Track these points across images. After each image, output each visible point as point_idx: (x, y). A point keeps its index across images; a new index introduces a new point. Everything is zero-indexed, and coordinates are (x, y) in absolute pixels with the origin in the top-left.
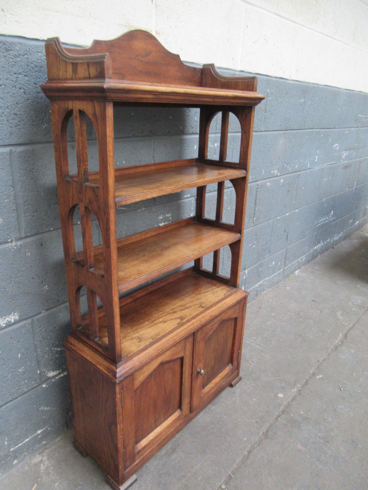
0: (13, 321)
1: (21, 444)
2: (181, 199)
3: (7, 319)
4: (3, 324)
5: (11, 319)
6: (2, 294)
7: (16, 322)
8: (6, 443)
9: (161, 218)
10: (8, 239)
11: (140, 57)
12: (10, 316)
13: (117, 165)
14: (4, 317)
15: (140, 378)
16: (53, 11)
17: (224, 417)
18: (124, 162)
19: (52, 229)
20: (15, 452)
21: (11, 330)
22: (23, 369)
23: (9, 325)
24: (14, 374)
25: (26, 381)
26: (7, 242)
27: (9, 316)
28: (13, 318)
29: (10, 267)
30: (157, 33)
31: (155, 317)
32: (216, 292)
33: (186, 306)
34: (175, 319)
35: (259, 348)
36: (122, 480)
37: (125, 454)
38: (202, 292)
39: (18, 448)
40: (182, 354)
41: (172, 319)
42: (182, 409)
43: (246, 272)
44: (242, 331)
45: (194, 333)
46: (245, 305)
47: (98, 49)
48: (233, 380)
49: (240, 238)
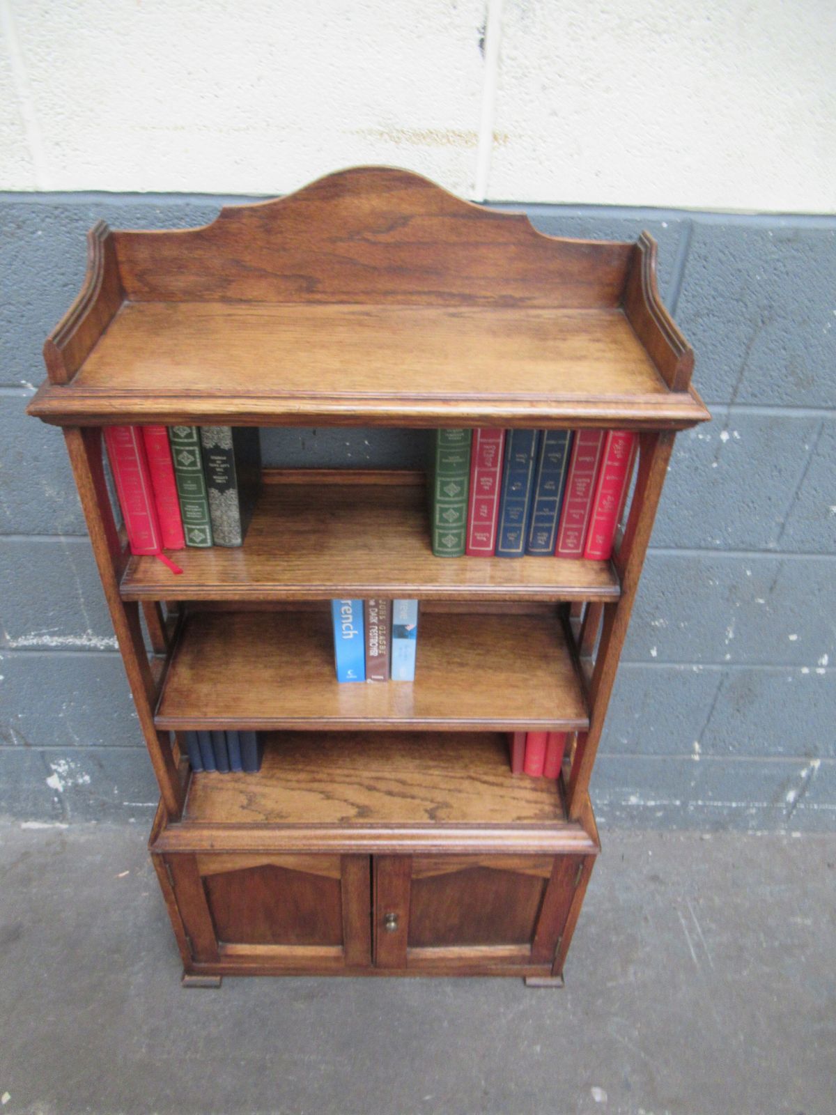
0: (116, 648)
1: (141, 805)
3: (103, 641)
4: (102, 645)
5: (114, 643)
6: (96, 605)
8: (116, 792)
11: (367, 235)
12: (112, 639)
14: (101, 637)
15: (215, 866)
17: (445, 1024)
18: (366, 442)
20: (132, 808)
22: (137, 716)
23: (109, 650)
24: (123, 716)
27: (110, 638)
28: (117, 643)
30: (495, 138)
31: (328, 774)
32: (514, 798)
33: (408, 790)
34: (353, 804)
35: (691, 958)
36: (189, 971)
37: (192, 944)
38: (485, 778)
39: (136, 806)
40: (336, 874)
41: (346, 801)
42: (345, 952)
43: (816, 764)
44: (570, 907)
45: (371, 856)
46: (581, 867)
47: (233, 226)
48: (532, 975)
49: (587, 730)
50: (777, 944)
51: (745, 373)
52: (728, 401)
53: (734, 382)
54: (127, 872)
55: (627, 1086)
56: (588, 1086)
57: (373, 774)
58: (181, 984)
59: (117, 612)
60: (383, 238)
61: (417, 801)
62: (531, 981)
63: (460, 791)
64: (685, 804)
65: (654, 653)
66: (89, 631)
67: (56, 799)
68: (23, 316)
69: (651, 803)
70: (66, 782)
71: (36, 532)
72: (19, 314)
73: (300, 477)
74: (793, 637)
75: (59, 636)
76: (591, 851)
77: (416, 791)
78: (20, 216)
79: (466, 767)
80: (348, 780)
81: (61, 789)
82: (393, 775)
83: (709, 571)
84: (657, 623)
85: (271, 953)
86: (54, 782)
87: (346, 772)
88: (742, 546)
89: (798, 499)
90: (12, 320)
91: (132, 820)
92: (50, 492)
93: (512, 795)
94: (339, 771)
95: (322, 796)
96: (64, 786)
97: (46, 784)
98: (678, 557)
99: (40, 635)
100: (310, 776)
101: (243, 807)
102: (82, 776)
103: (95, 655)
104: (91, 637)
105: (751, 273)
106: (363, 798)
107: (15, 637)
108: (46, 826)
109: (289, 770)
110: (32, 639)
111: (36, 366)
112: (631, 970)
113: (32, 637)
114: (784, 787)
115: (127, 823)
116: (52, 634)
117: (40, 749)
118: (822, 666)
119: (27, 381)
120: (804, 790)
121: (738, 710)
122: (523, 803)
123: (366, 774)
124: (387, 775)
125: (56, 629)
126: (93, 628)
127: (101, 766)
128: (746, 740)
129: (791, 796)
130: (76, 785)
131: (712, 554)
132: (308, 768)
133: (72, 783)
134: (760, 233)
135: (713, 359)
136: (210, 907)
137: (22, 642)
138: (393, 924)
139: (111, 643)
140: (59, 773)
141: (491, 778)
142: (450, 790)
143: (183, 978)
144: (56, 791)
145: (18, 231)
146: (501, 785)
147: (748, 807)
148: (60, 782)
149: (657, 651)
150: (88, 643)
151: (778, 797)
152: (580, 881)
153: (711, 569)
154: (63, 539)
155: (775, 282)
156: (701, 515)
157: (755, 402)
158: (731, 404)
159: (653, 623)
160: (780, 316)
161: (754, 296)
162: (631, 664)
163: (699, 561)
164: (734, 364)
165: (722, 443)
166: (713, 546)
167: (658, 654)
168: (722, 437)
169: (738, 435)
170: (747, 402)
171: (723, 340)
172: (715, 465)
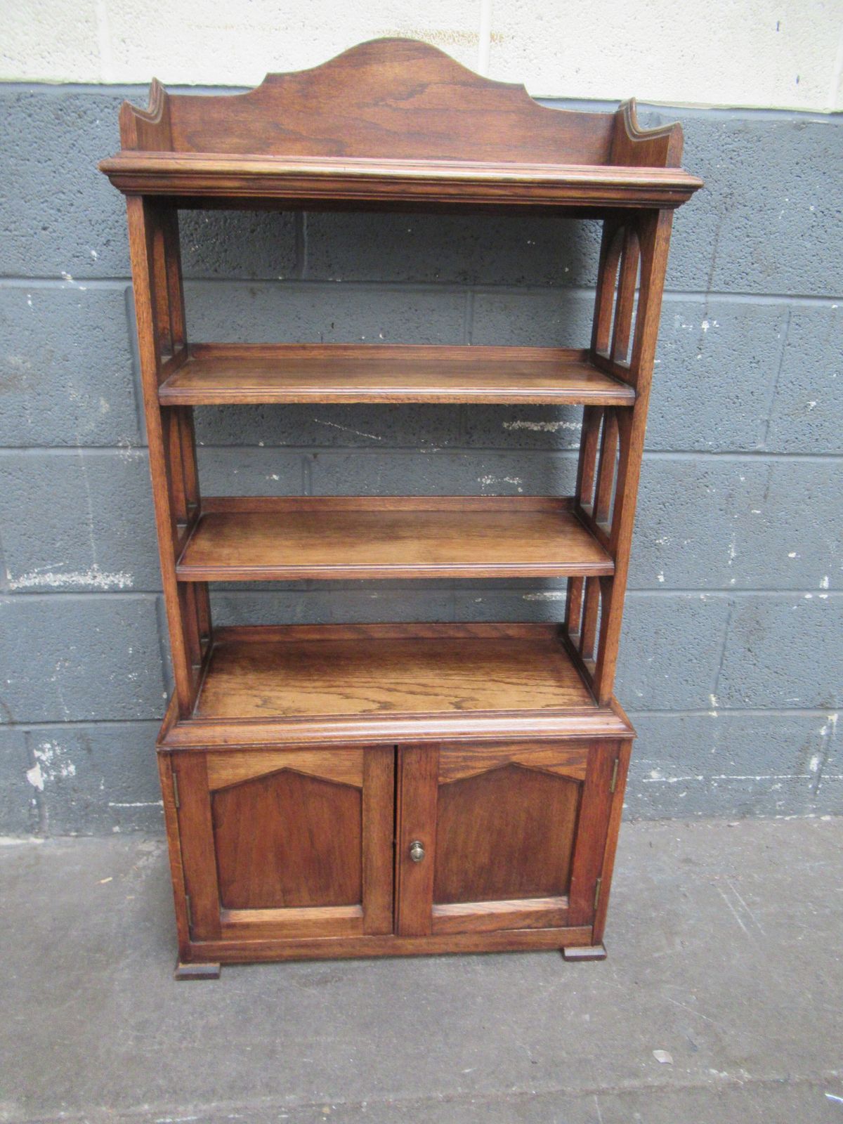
0: (121, 586)
1: (128, 805)
2: (560, 450)
3: (111, 578)
4: (106, 584)
5: (119, 581)
6: (105, 532)
7: (126, 591)
8: (102, 787)
9: (488, 482)
10: (119, 441)
11: (390, 101)
12: (117, 576)
13: (361, 339)
14: (107, 574)
15: (226, 773)
16: (219, 27)
17: (479, 1000)
18: (381, 336)
19: (202, 444)
20: (117, 811)
21: (117, 600)
22: (135, 676)
23: (114, 590)
24: (120, 677)
25: (140, 701)
26: (115, 447)
27: (116, 574)
28: (123, 580)
29: (121, 492)
30: (492, 37)
31: (346, 682)
32: (540, 693)
33: (429, 690)
34: (374, 701)
35: (739, 927)
36: (185, 955)
37: (191, 906)
38: (508, 680)
39: (122, 807)
40: (357, 781)
41: (366, 699)
42: (364, 910)
43: (834, 717)
44: (607, 828)
45: (396, 747)
46: (617, 761)
47: (275, 91)
48: (572, 945)
49: (611, 574)
50: (827, 911)
51: (717, 260)
52: (705, 289)
53: (708, 270)
54: (111, 879)
55: (693, 1048)
56: (648, 1051)
57: (393, 681)
58: (175, 974)
59: (153, 419)
60: (403, 104)
61: (440, 697)
62: (569, 952)
63: (484, 690)
64: (708, 779)
65: (661, 579)
66: (95, 566)
67: (34, 802)
68: (72, 205)
69: (673, 780)
70: (49, 775)
71: (54, 444)
72: (69, 203)
73: (322, 351)
74: (792, 555)
75: (63, 573)
76: (626, 735)
77: (438, 690)
78: (82, 106)
79: (487, 673)
80: (367, 685)
81: (41, 787)
82: (413, 681)
83: (705, 477)
84: (661, 541)
85: (280, 919)
86: (36, 777)
87: (363, 680)
88: (733, 448)
89: (778, 393)
90: (61, 208)
91: (116, 829)
92: (74, 395)
93: (539, 691)
94: (356, 680)
95: (341, 696)
96: (46, 783)
97: (25, 780)
98: (675, 462)
99: (43, 573)
100: (327, 684)
101: (257, 706)
102: (68, 765)
103: (98, 597)
104: (96, 574)
105: (712, 162)
106: (384, 697)
107: (16, 577)
108: (19, 842)
109: (306, 680)
110: (35, 577)
111: (78, 257)
112: (677, 940)
113: (34, 575)
114: (805, 751)
115: (112, 834)
116: (56, 571)
117: (25, 728)
118: (823, 590)
119: (67, 272)
120: (826, 755)
121: (749, 650)
122: (550, 696)
123: (384, 680)
124: (407, 681)
125: (61, 564)
126: (99, 563)
127: (89, 750)
128: (761, 688)
129: (814, 763)
130: (59, 779)
131: (706, 457)
132: (324, 678)
133: (55, 776)
134: (716, 125)
135: (687, 246)
136: (215, 843)
137: (25, 582)
138: (419, 850)
139: (116, 582)
140: (42, 762)
141: (514, 680)
142: (473, 689)
143: (177, 967)
144: (36, 788)
145: (79, 120)
146: (526, 684)
147: (772, 782)
148: (42, 776)
149: (664, 575)
150: (92, 582)
151: (801, 766)
152: (616, 786)
153: (706, 475)
154: (80, 452)
155: (733, 170)
156: (692, 413)
157: (728, 290)
158: (708, 292)
159: (657, 542)
160: (740, 204)
161: (716, 184)
162: (640, 594)
163: (695, 466)
164: (706, 251)
165: (703, 332)
166: (707, 448)
167: (665, 580)
168: (703, 327)
169: (717, 324)
170: (722, 291)
171: (694, 227)
172: (699, 357)
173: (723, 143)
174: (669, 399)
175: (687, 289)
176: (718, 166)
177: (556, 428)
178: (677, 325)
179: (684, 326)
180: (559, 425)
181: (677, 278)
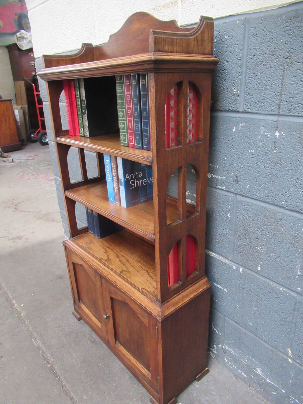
2: (213, 187)
11: (137, 37)
15: (74, 258)
30: (182, 1)
31: (114, 248)
36: (75, 308)
37: (74, 294)
42: (102, 328)
45: (100, 275)
46: (156, 327)
51: (283, 96)
52: (277, 113)
53: (278, 102)
57: (124, 255)
60: (140, 38)
63: (139, 272)
64: (288, 395)
65: (259, 269)
69: (270, 381)
77: (127, 264)
80: (116, 252)
84: (258, 248)
94: (117, 249)
95: (105, 251)
100: (109, 246)
101: (86, 243)
106: (113, 257)
122: (151, 287)
123: (122, 253)
124: (127, 257)
131: (282, 210)
143: (73, 311)
149: (261, 268)
152: (158, 338)
153: (281, 220)
155: (290, 42)
156: (272, 183)
157: (290, 114)
158: (279, 115)
159: (257, 248)
160: (296, 61)
161: (281, 51)
162: (249, 271)
163: (275, 213)
164: (276, 91)
165: (276, 138)
166: (281, 205)
167: (261, 270)
168: (276, 134)
169: (284, 134)
170: (286, 114)
171: (270, 77)
172: (275, 151)
173: (284, 26)
174: (260, 173)
175: (266, 112)
176: (281, 41)
177: (211, 176)
178: (262, 132)
179: (265, 133)
180: (212, 175)
181: (261, 106)
